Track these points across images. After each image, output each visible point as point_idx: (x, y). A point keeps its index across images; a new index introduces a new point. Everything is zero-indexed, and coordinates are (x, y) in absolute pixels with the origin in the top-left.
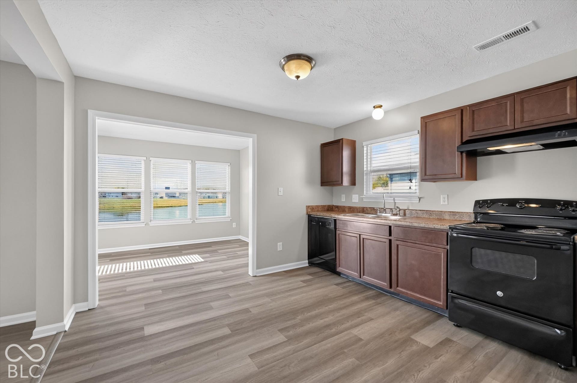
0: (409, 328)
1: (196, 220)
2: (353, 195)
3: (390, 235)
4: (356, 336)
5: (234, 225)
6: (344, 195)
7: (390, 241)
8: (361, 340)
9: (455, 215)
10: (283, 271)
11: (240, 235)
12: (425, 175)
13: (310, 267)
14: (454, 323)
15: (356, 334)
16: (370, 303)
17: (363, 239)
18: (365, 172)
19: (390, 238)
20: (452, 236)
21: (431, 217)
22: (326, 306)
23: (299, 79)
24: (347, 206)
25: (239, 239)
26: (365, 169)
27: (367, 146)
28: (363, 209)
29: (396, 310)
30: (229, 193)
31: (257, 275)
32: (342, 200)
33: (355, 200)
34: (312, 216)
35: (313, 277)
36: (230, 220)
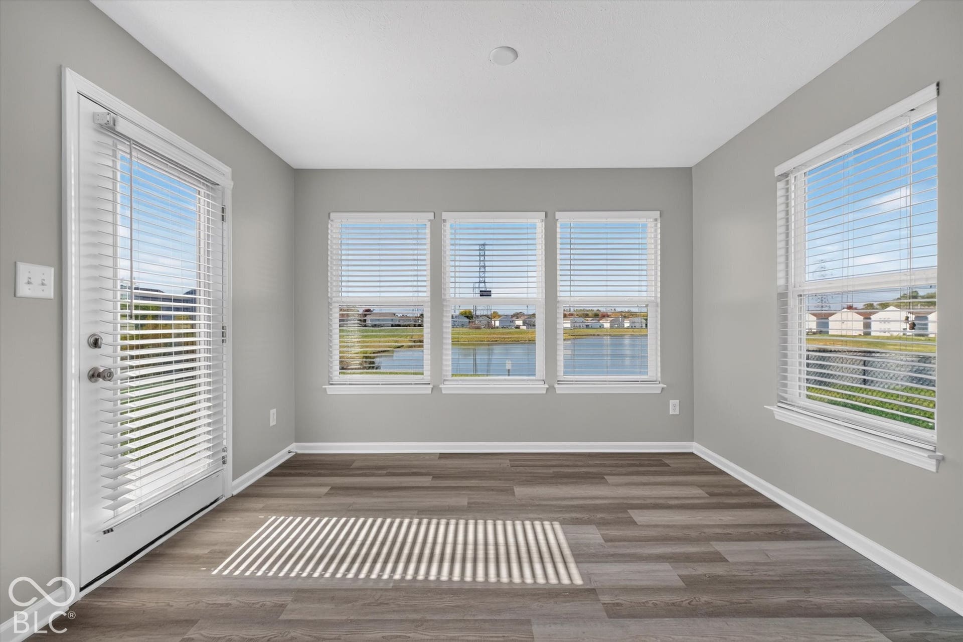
1: (557, 386)
5: (674, 406)
11: (693, 441)
25: (692, 454)
36: (659, 391)
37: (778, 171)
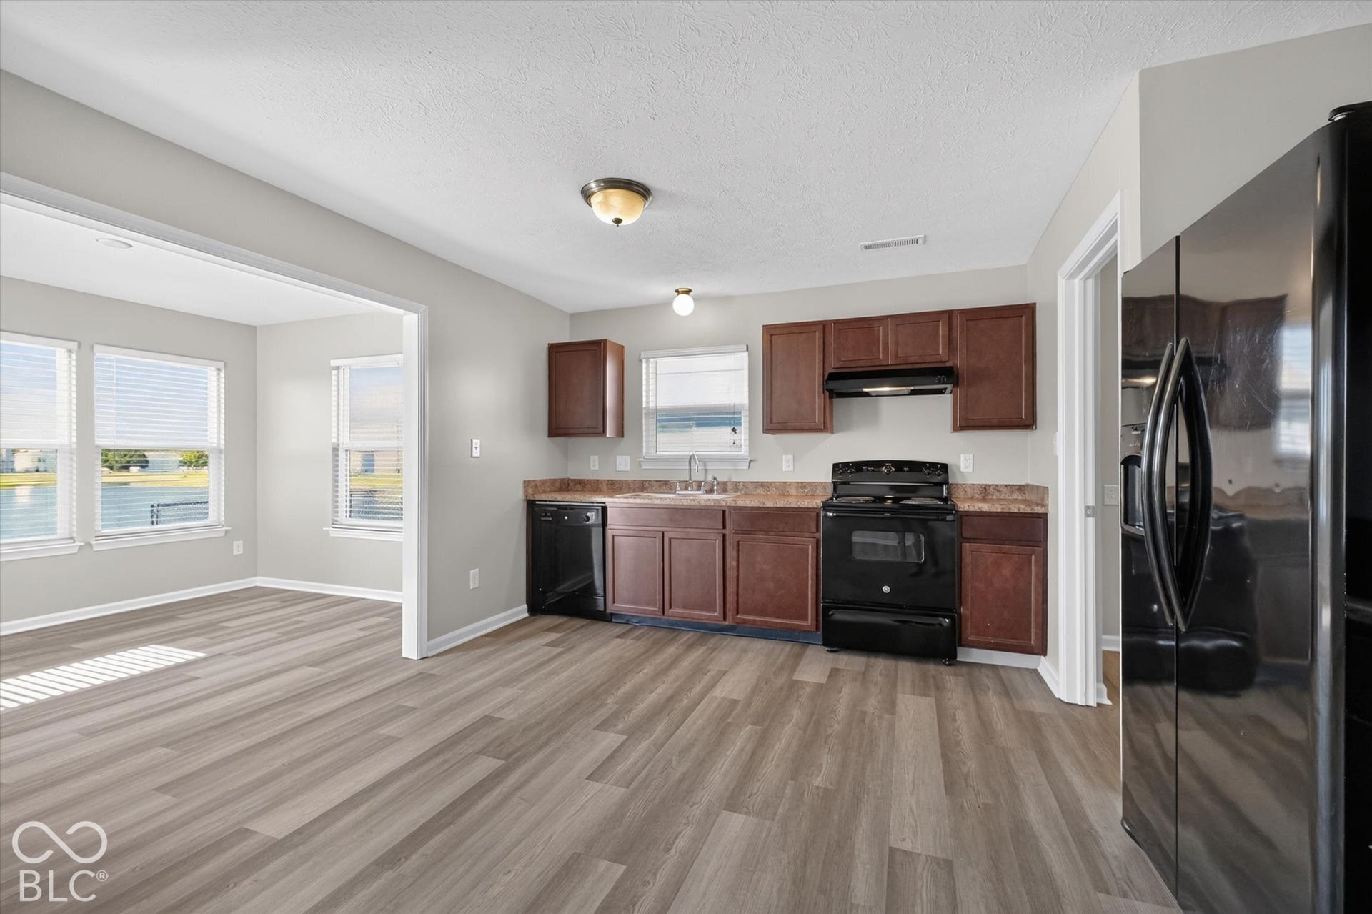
0: (781, 669)
1: (94, 542)
2: (618, 457)
3: (724, 527)
4: (724, 699)
5: (238, 547)
6: (597, 457)
7: (724, 536)
8: (735, 702)
9: (805, 487)
10: (482, 636)
11: (256, 576)
12: (771, 421)
13: (533, 618)
14: (827, 649)
15: (722, 696)
16: (701, 651)
17: (670, 539)
18: (644, 411)
19: (724, 531)
20: (825, 516)
21: (769, 493)
22: (638, 673)
23: (619, 225)
24: (604, 480)
25: (256, 587)
26: (644, 405)
27: (648, 359)
28: (642, 483)
29: (745, 651)
30: (220, 452)
31: (429, 656)
32: (592, 468)
33: (623, 466)
34: (537, 502)
35: (560, 635)
36: (223, 534)
37: (334, 363)
